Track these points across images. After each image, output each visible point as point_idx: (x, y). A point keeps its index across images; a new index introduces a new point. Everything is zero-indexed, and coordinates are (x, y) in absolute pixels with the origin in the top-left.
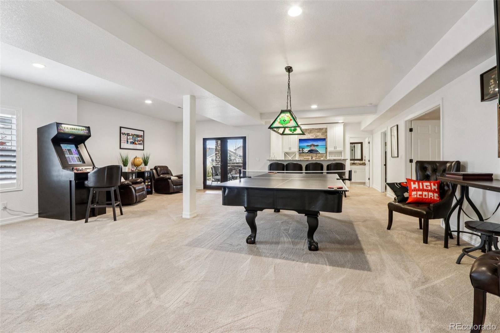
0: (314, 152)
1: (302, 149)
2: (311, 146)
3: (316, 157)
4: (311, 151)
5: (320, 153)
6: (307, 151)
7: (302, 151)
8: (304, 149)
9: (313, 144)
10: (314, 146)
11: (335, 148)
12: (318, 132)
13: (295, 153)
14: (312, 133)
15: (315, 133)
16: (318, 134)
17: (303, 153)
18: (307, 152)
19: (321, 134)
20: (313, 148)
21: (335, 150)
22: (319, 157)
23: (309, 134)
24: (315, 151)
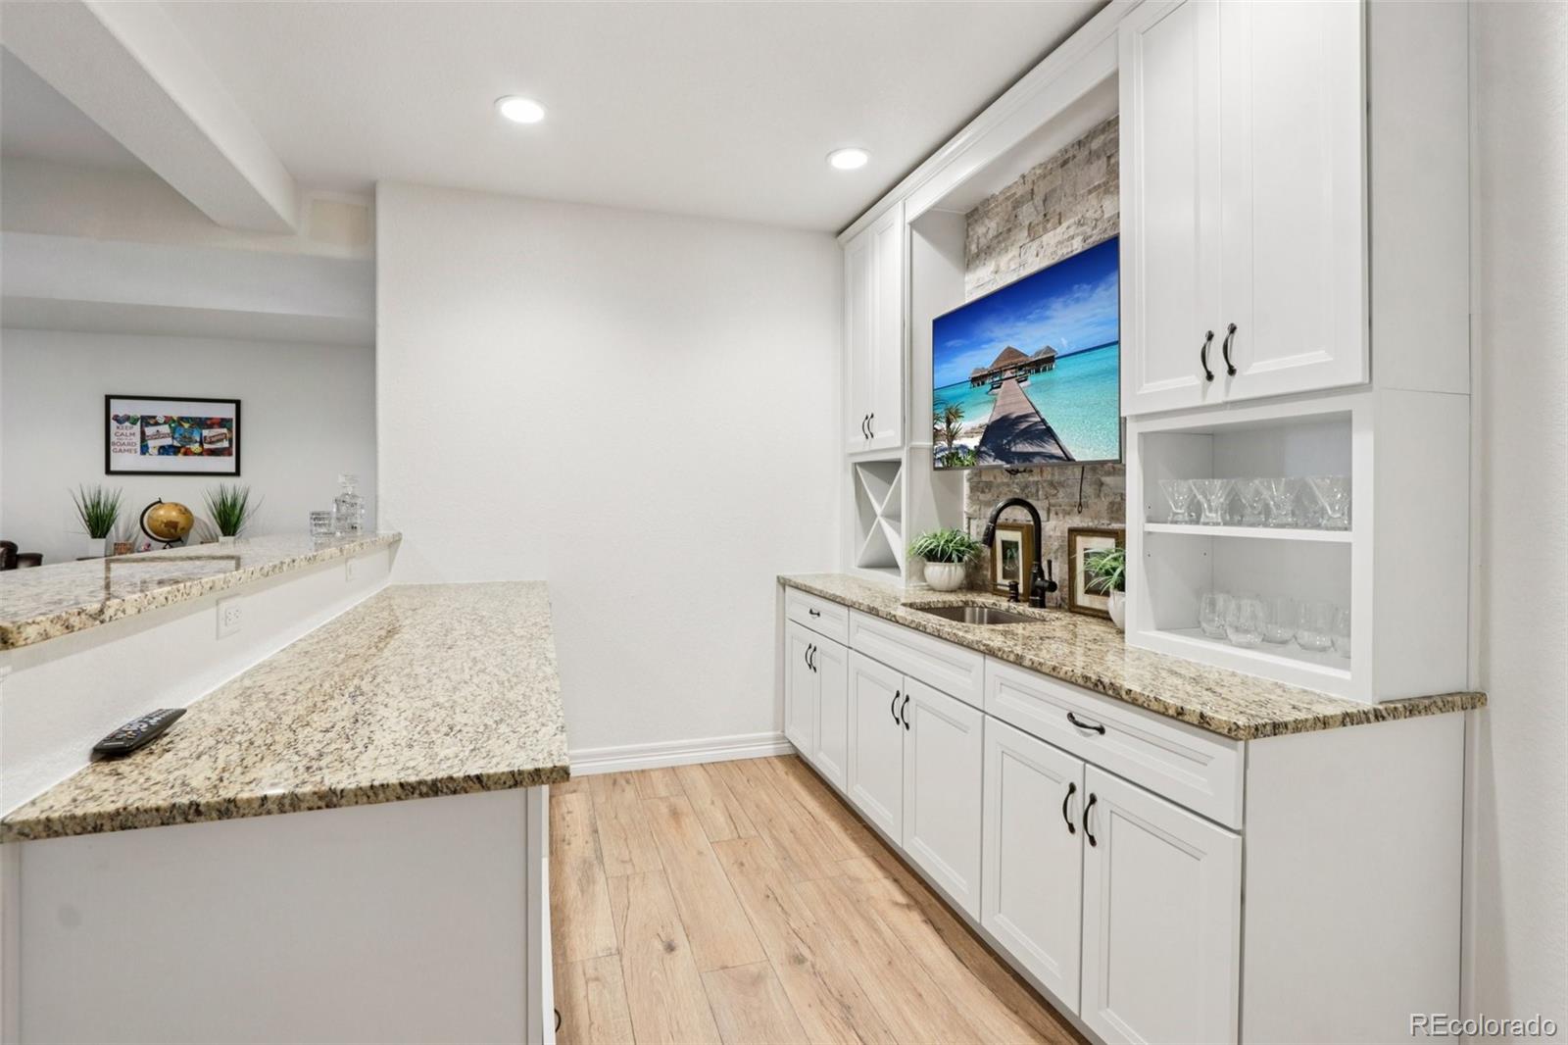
0: (1020, 448)
1: (949, 423)
2: (996, 375)
4: (998, 439)
5: (1067, 459)
6: (978, 441)
7: (948, 446)
8: (957, 413)
9: (1009, 351)
10: (1023, 368)
17: (951, 459)
18: (978, 453)
20: (1012, 399)
21: (1217, 392)
24: (1029, 434)
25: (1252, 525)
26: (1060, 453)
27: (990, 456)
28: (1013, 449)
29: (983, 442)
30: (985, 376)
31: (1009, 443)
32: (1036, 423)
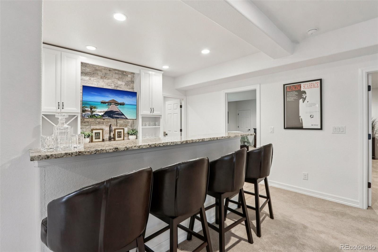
0: (116, 116)
1: (91, 109)
2: (109, 103)
3: (117, 125)
4: (109, 114)
5: (127, 119)
6: (103, 114)
7: (90, 113)
8: (95, 108)
9: (114, 100)
10: (117, 104)
11: (152, 110)
12: (119, 79)
13: (75, 116)
14: (109, 79)
15: (113, 80)
16: (120, 83)
17: (92, 116)
18: (103, 116)
19: (124, 84)
20: (114, 108)
21: (151, 114)
22: (121, 125)
23: (102, 80)
24: (118, 114)
25: (151, 126)
26: (125, 117)
27: (107, 117)
28: (114, 116)
29: (104, 114)
30: (106, 103)
31: (113, 115)
32: (120, 113)
